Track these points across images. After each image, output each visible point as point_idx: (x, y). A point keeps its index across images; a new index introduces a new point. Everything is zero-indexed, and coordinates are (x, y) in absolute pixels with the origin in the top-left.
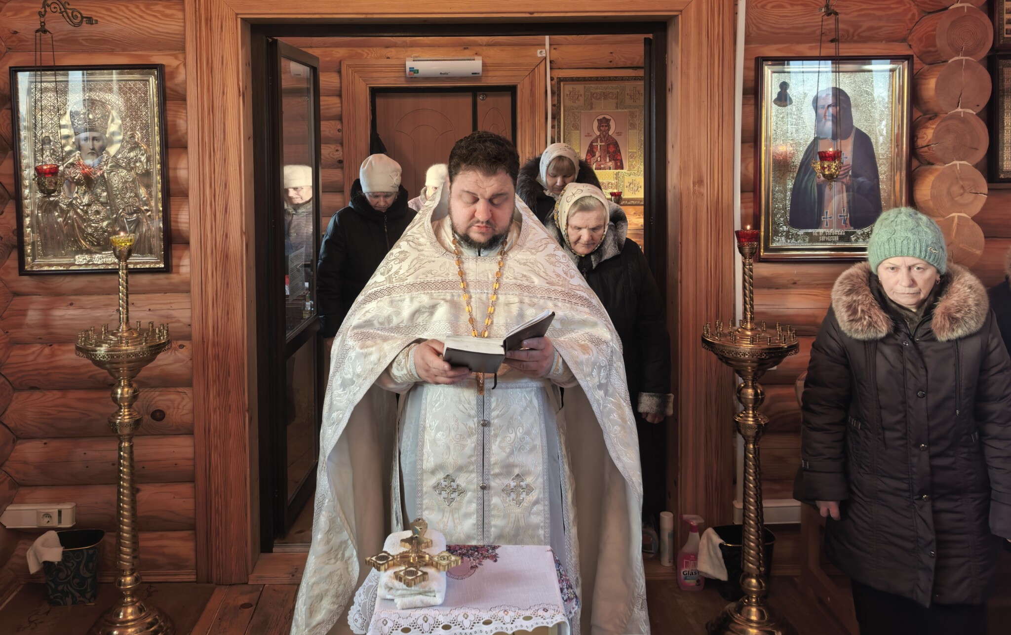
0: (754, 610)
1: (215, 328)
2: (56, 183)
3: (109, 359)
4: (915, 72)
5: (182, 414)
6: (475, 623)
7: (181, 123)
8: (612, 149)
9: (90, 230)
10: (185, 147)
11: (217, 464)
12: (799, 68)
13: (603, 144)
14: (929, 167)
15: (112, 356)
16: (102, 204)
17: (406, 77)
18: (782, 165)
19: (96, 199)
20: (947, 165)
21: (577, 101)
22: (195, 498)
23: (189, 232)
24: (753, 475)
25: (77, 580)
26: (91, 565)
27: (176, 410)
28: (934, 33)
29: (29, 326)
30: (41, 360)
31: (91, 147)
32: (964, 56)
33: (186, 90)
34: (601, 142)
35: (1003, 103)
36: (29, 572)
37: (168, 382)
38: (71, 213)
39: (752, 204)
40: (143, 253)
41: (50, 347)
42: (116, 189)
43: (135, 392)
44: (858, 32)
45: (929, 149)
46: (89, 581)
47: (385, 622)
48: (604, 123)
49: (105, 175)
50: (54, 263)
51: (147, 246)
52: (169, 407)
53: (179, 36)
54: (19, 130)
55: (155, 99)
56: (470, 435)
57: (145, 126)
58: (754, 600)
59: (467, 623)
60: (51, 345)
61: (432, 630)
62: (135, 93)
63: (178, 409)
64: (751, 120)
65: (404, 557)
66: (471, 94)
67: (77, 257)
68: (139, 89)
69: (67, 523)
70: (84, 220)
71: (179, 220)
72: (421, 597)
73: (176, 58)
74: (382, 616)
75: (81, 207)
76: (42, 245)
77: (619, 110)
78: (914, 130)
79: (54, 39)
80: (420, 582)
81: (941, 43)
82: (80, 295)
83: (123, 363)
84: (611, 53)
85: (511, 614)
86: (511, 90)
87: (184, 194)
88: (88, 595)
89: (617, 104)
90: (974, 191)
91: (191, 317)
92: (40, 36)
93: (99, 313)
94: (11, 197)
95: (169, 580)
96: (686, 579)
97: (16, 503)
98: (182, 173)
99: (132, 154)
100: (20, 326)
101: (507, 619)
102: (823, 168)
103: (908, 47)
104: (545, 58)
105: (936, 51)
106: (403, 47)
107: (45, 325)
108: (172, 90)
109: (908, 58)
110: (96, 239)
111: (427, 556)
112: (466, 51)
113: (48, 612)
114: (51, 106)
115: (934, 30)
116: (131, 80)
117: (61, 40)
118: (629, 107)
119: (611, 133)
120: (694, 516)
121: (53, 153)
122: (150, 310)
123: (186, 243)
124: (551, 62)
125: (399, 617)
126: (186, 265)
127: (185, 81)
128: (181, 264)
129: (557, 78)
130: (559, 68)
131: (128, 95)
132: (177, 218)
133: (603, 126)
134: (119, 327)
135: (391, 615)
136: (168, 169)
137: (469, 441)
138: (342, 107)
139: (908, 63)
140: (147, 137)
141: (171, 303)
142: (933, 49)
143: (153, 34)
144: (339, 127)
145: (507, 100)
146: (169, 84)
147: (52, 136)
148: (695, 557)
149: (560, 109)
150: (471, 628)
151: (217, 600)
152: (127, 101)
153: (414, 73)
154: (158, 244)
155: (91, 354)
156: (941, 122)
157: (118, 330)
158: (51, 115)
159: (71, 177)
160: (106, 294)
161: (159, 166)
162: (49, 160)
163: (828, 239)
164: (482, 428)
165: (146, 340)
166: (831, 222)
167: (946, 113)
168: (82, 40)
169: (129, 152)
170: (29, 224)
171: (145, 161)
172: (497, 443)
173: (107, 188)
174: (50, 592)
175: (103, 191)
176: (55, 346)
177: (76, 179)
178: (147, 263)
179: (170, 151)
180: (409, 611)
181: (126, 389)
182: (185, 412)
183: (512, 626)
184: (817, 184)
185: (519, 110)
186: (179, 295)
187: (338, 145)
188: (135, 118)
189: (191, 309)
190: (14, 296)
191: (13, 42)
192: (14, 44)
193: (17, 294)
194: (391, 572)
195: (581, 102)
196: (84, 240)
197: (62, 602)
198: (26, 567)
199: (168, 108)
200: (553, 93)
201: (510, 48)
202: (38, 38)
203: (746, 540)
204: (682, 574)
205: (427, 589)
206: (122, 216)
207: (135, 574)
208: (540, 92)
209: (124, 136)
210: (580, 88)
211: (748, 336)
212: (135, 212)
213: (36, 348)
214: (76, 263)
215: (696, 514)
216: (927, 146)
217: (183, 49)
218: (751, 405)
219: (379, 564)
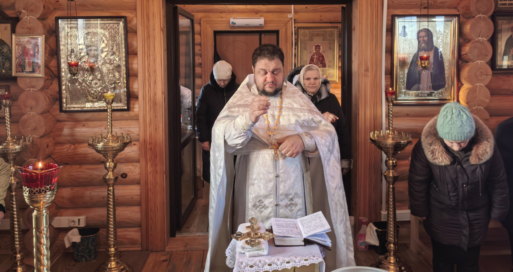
0: (392, 258)
1: (150, 136)
2: (77, 70)
3: (104, 149)
4: (461, 22)
5: (135, 175)
6: (282, 263)
7: (134, 43)
8: (321, 59)
9: (92, 92)
10: (136, 54)
11: (151, 198)
12: (410, 20)
13: (317, 56)
14: (466, 63)
15: (105, 148)
16: (98, 80)
17: (230, 26)
18: (403, 63)
19: (95, 78)
20: (475, 62)
21: (306, 37)
22: (141, 213)
23: (138, 92)
24: (392, 198)
25: (88, 250)
26: (94, 244)
27: (132, 173)
28: (469, 4)
29: (64, 136)
30: (70, 151)
31: (93, 54)
32: (483, 14)
33: (136, 28)
34: (316, 56)
35: (498, 36)
36: (65, 247)
37: (128, 161)
38: (84, 84)
39: (390, 80)
40: (117, 102)
41: (74, 145)
42: (104, 73)
43: (115, 164)
44: (436, 4)
45: (467, 56)
46: (93, 251)
47: (242, 263)
48: (317, 47)
49: (100, 67)
50: (76, 106)
51: (119, 99)
52: (129, 172)
53: (133, 4)
54: (60, 46)
55: (123, 32)
56: (270, 181)
57: (118, 45)
58: (392, 254)
59: (279, 263)
60: (74, 144)
61: (263, 266)
62: (114, 29)
63: (133, 172)
64: (390, 42)
65: (248, 234)
66: (259, 34)
67: (86, 104)
68: (115, 27)
69: (82, 225)
70: (90, 87)
71: (134, 87)
72: (257, 251)
73: (132, 13)
74: (241, 260)
75: (89, 81)
76: (70, 99)
77: (324, 41)
78: (460, 47)
79: (76, 4)
80: (257, 245)
81: (472, 9)
82: (88, 121)
83: (110, 151)
84: (321, 16)
85: (298, 258)
86: (277, 32)
87: (136, 76)
88: (93, 257)
89: (323, 38)
90: (486, 74)
91: (139, 131)
92: (70, 3)
93: (96, 130)
94: (56, 77)
95: (129, 250)
96: (360, 245)
97: (58, 216)
98: (135, 66)
99: (112, 57)
100: (60, 135)
101: (297, 261)
102: (422, 64)
103: (457, 11)
104: (292, 18)
105: (470, 13)
106: (228, 13)
107: (72, 135)
108: (130, 28)
109: (458, 16)
110: (96, 96)
111: (259, 234)
112: (257, 15)
113: (74, 265)
114: (74, 35)
115: (469, 3)
116: (111, 23)
117: (79, 5)
118: (329, 40)
119: (320, 51)
120: (364, 218)
121: (76, 56)
122: (120, 128)
123: (137, 98)
124: (294, 20)
125: (248, 261)
126: (137, 108)
127: (136, 24)
128: (135, 107)
129: (297, 27)
130: (298, 23)
131: (110, 30)
132: (133, 86)
133: (317, 48)
134: (108, 135)
135: (244, 260)
136: (128, 64)
137: (270, 184)
138: (201, 39)
139: (458, 18)
140: (119, 49)
141: (130, 125)
142: (468, 12)
143: (121, 3)
144: (200, 48)
145: (274, 37)
146: (129, 25)
147: (75, 49)
148: (364, 235)
149: (298, 41)
150: (281, 265)
151: (152, 259)
152: (110, 33)
153: (234, 24)
154: (124, 98)
155: (95, 147)
156: (472, 43)
157: (107, 136)
158: (75, 39)
159: (84, 68)
160: (100, 121)
161: (124, 63)
162: (74, 60)
163: (423, 95)
164: (276, 178)
165: (121, 141)
166: (424, 88)
167: (474, 40)
168: (89, 5)
169: (111, 56)
170: (64, 89)
171: (118, 60)
172: (282, 185)
173: (100, 72)
174: (75, 256)
175: (99, 74)
176: (76, 145)
177: (86, 69)
178: (119, 107)
179: (129, 56)
180: (252, 258)
181: (111, 163)
182: (136, 174)
183: (300, 263)
184: (418, 72)
185: (280, 41)
186: (134, 121)
187: (200, 56)
188: (113, 40)
189: (139, 127)
190: (57, 122)
191: (57, 5)
192: (57, 7)
193: (59, 121)
194: (244, 241)
195: (307, 38)
196: (90, 96)
197: (80, 260)
198: (64, 245)
199: (128, 36)
200: (295, 34)
201: (276, 14)
202: (69, 4)
203: (389, 227)
204: (359, 243)
205: (260, 248)
206: (108, 85)
207: (115, 247)
208: (289, 33)
209: (108, 49)
210: (307, 31)
211: (390, 137)
212: (113, 83)
213: (68, 146)
214: (86, 107)
215: (365, 216)
216: (466, 54)
217: (135, 10)
218: (391, 168)
219: (238, 237)
